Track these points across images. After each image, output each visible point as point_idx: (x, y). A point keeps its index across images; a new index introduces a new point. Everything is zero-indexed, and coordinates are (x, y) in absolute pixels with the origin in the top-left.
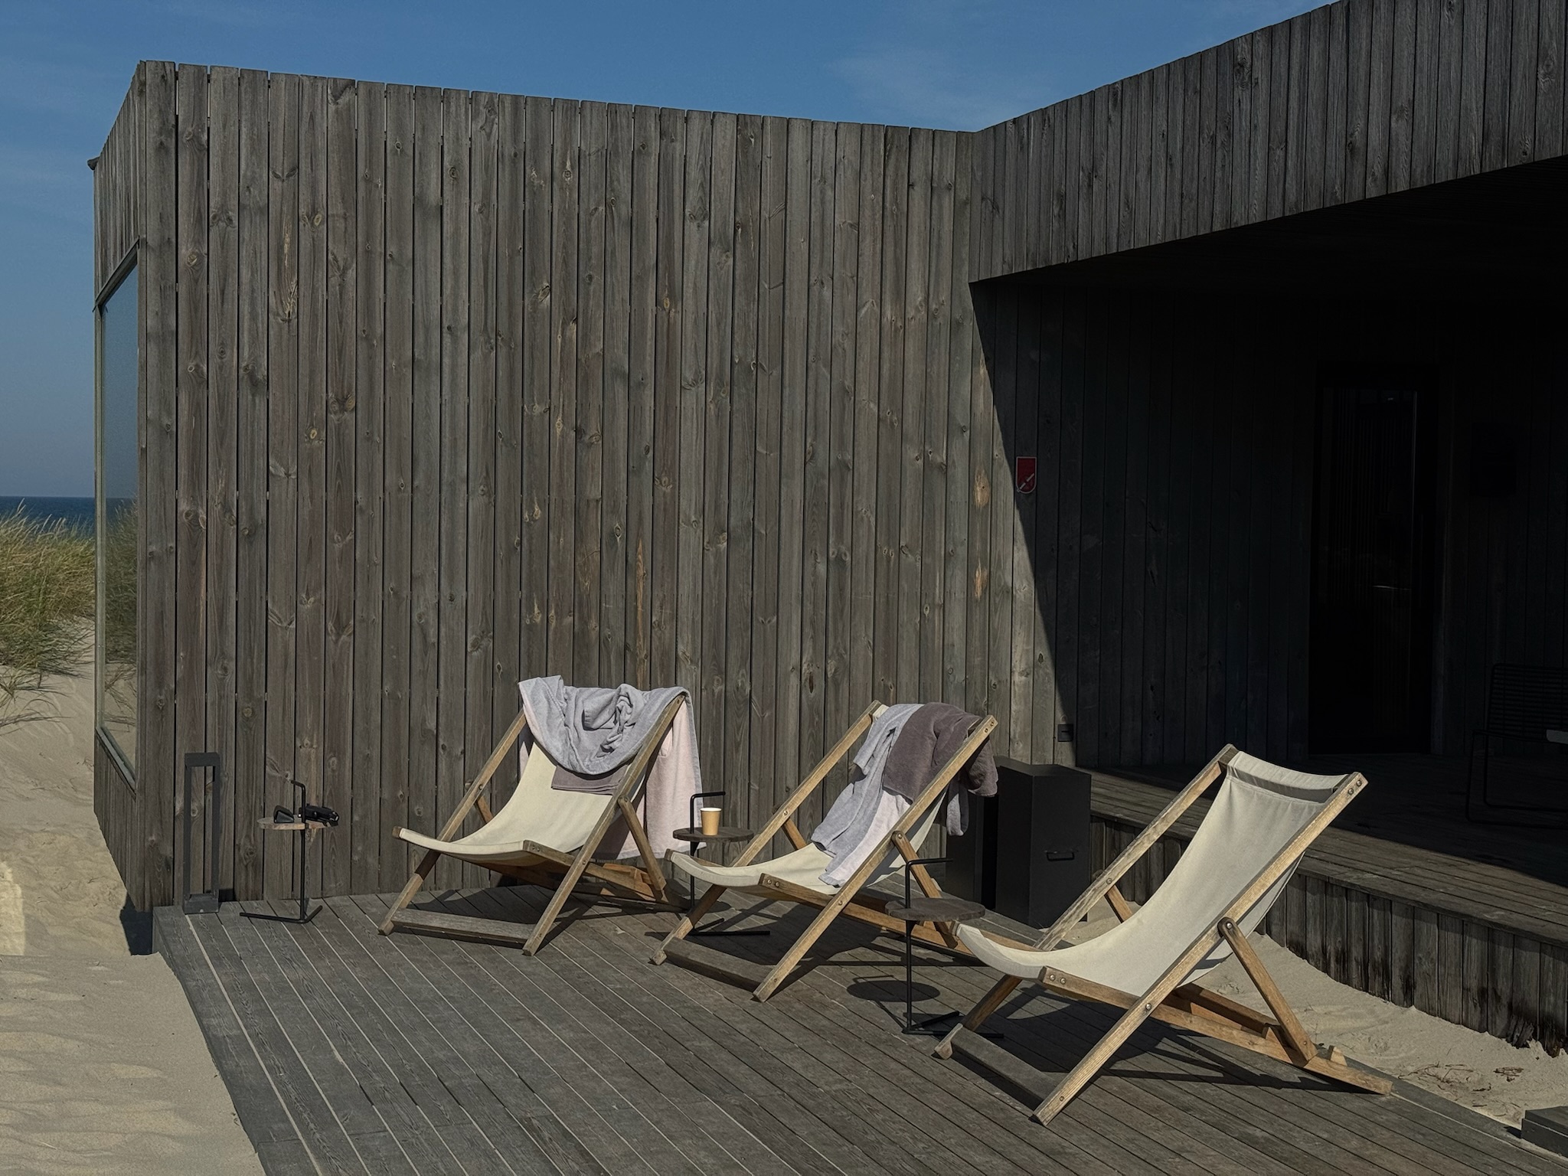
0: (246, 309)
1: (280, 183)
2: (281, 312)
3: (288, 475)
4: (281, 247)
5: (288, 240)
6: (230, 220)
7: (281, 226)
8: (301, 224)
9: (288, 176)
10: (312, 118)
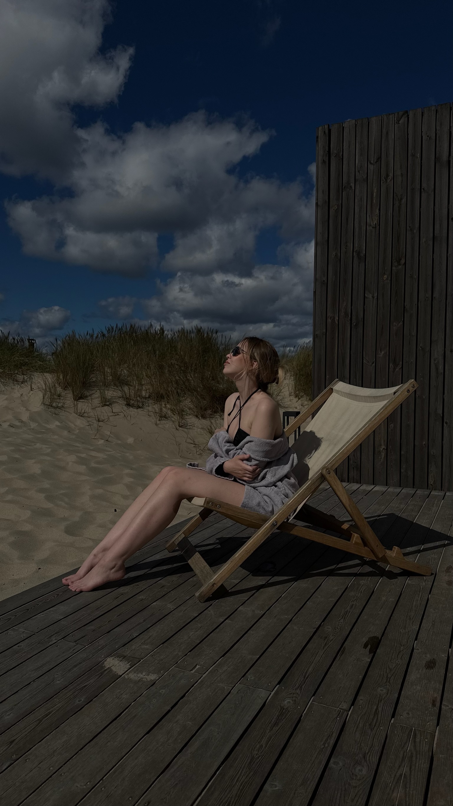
0: (357, 225)
1: (373, 166)
2: (372, 224)
3: (373, 297)
4: (372, 194)
5: (375, 191)
6: (351, 187)
7: (373, 185)
8: (382, 182)
9: (376, 162)
10: (387, 133)
